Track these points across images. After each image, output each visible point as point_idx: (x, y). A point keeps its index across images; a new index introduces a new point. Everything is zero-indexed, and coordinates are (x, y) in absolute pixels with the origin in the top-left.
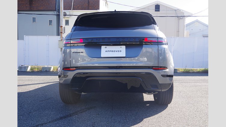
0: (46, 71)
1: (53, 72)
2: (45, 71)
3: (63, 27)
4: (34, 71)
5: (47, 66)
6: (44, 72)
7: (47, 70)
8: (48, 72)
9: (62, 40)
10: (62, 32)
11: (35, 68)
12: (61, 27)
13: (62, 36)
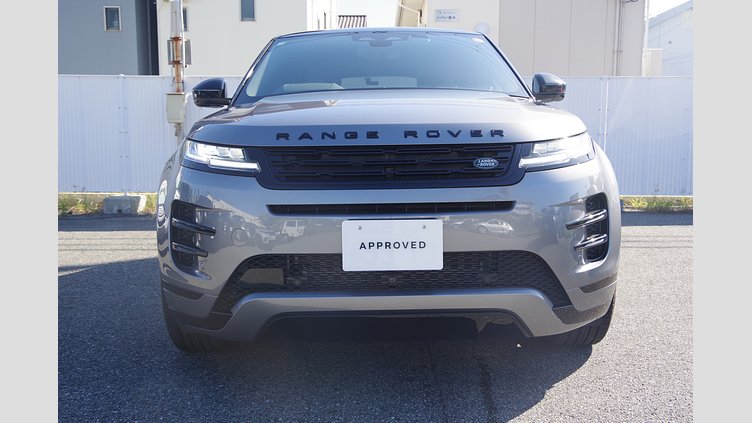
0: (120, 211)
1: (147, 215)
2: (115, 211)
3: (184, 40)
4: (71, 213)
5: (122, 194)
6: (114, 216)
7: (125, 208)
8: (130, 215)
9: (178, 91)
10: (179, 59)
11: (74, 203)
12: (176, 39)
13: (178, 75)
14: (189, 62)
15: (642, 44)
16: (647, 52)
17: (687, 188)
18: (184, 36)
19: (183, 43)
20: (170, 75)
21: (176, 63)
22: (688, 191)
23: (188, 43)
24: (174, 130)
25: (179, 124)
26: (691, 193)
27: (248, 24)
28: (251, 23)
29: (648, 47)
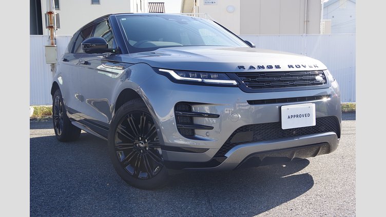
1: (34, 119)
9: (52, 44)
10: (52, 25)
12: (50, 13)
13: (52, 35)
14: (58, 27)
15: (320, 17)
16: (323, 22)
17: (352, 98)
18: (55, 12)
19: (54, 15)
20: (47, 35)
21: (51, 27)
22: (352, 100)
23: (58, 15)
24: (50, 68)
25: (53, 64)
26: (355, 101)
27: (96, 6)
28: (97, 5)
29: (323, 19)
